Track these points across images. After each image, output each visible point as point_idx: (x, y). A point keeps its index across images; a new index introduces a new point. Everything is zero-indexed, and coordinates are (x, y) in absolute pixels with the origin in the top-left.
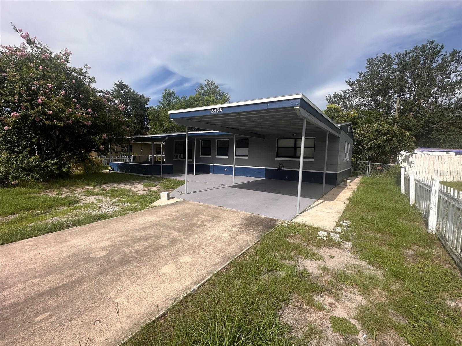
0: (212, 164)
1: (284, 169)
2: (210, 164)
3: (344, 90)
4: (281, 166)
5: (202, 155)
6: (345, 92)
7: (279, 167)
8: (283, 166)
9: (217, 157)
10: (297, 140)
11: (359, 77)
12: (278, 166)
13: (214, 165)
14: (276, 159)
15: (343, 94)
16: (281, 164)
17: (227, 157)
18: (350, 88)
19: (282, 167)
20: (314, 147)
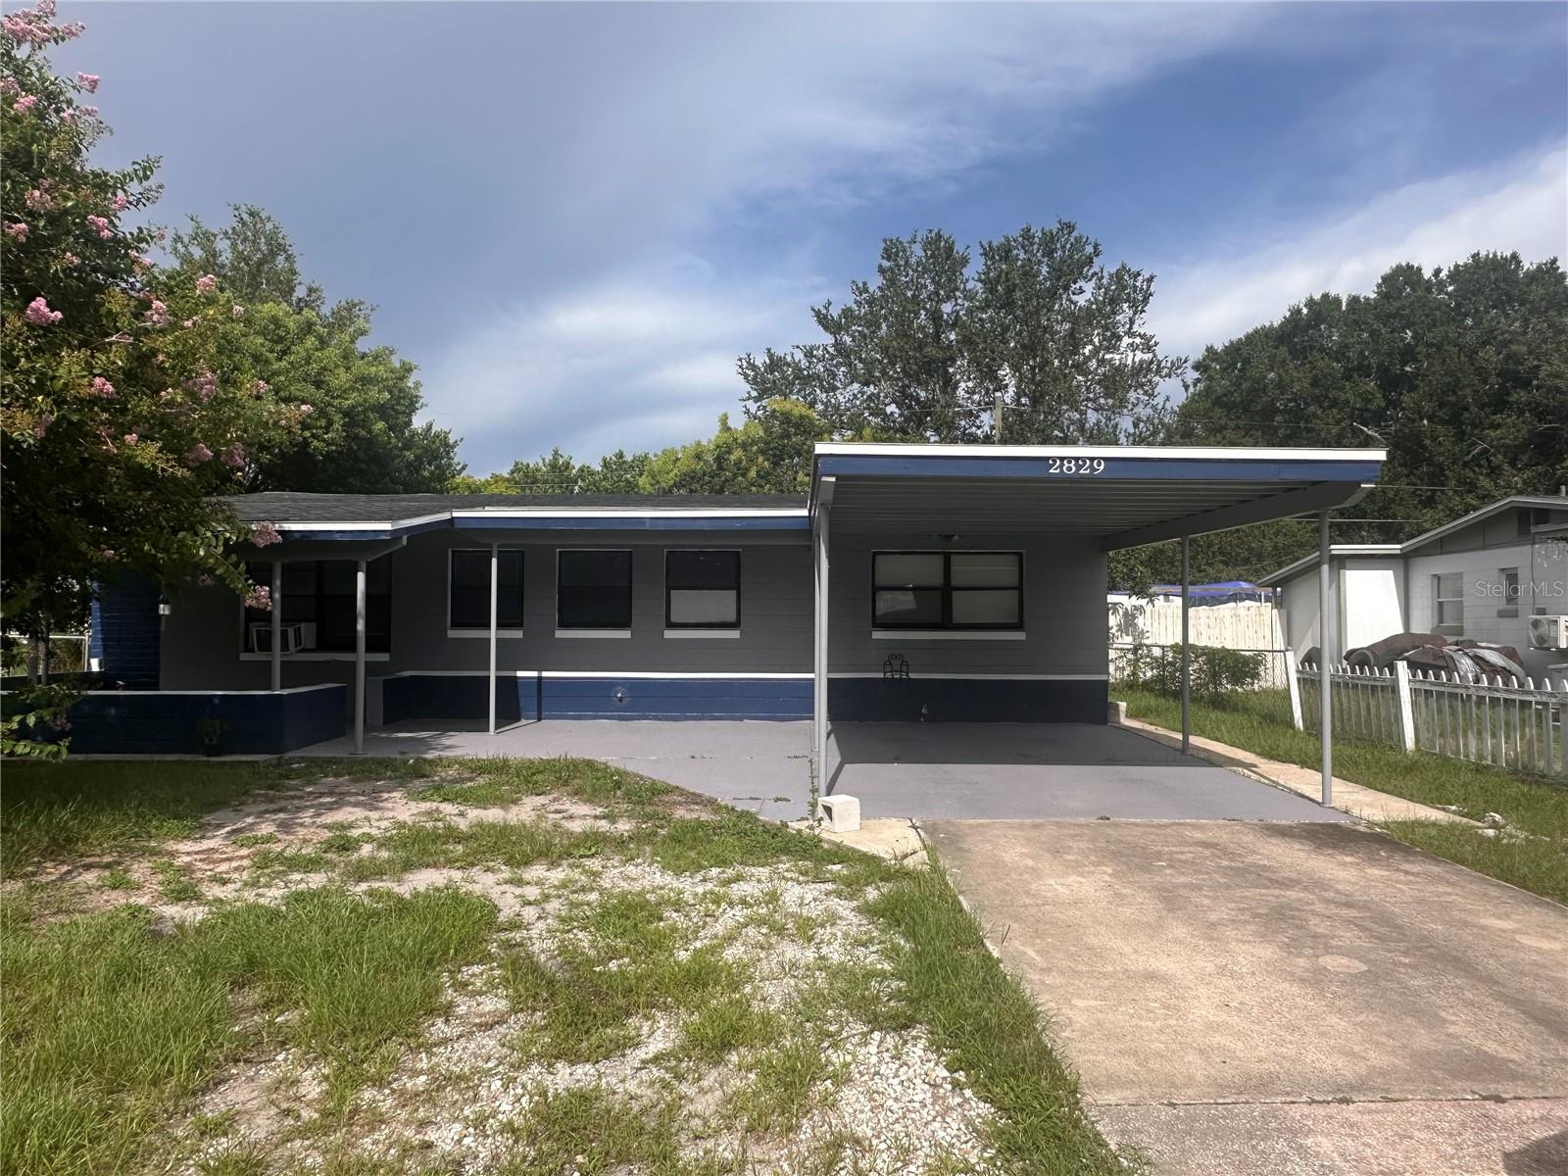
0: (534, 674)
1: (912, 676)
2: (520, 674)
3: (809, 344)
4: (896, 663)
5: (456, 625)
6: (809, 354)
7: (888, 668)
8: (905, 666)
9: (560, 634)
10: (953, 558)
11: (856, 302)
12: (887, 665)
13: (545, 674)
14: (877, 635)
15: (804, 363)
16: (896, 656)
17: (625, 634)
18: (829, 339)
19: (904, 668)
20: (1020, 588)
